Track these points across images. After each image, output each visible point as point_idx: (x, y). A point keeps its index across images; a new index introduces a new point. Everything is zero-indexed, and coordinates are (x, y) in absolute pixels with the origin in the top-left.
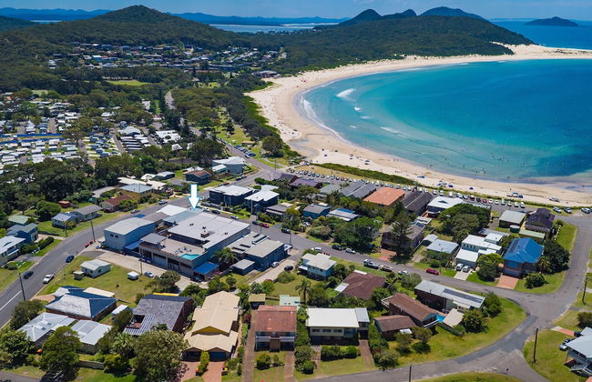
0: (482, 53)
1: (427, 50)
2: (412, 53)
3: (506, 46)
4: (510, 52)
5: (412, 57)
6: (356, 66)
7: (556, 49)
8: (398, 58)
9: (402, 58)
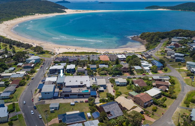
0: (58, 12)
1: (40, 12)
2: (37, 13)
3: (64, 10)
4: (65, 12)
5: (37, 14)
6: (20, 18)
7: (75, 10)
8: (32, 15)
9: (34, 15)
